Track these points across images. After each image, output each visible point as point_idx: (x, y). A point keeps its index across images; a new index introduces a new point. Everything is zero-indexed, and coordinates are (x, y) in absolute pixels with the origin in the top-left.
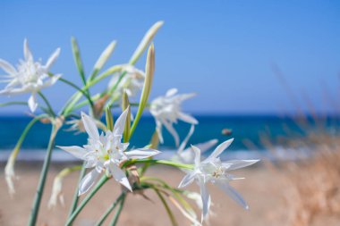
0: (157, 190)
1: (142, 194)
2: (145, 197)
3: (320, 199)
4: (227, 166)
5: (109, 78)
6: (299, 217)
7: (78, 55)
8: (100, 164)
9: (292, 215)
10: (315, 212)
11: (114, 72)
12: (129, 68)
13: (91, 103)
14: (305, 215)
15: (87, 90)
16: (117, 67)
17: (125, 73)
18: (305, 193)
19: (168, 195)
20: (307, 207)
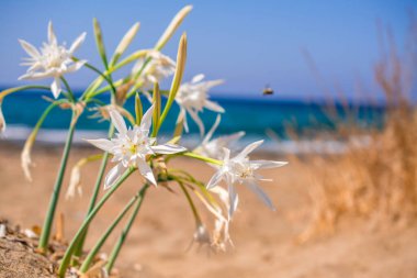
0: (181, 183)
1: (166, 186)
2: (170, 190)
3: (347, 199)
4: (255, 165)
5: (132, 63)
6: (323, 217)
7: (100, 37)
8: (127, 158)
9: (316, 214)
10: (340, 211)
11: (138, 58)
12: (155, 54)
13: (114, 89)
14: (330, 215)
15: (110, 75)
16: (142, 52)
17: (150, 58)
18: (331, 191)
19: (193, 188)
20: (333, 206)
